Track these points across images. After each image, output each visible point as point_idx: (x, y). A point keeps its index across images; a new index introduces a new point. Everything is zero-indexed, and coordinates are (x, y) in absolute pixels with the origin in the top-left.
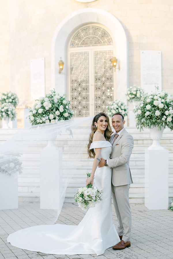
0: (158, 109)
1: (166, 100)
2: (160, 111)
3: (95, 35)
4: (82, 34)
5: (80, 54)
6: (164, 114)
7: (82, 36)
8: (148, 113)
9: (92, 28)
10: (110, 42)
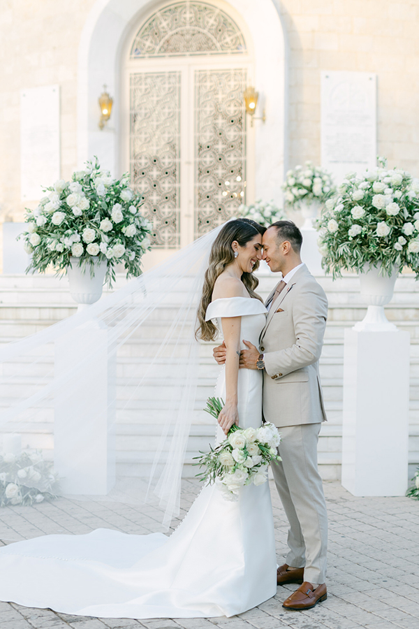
0: (384, 217)
1: (407, 194)
2: (390, 223)
3: (200, 27)
4: (164, 24)
5: (158, 77)
6: (400, 231)
7: (163, 28)
8: (355, 230)
9: (191, 7)
10: (239, 45)
